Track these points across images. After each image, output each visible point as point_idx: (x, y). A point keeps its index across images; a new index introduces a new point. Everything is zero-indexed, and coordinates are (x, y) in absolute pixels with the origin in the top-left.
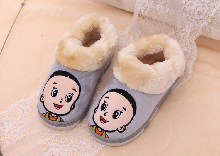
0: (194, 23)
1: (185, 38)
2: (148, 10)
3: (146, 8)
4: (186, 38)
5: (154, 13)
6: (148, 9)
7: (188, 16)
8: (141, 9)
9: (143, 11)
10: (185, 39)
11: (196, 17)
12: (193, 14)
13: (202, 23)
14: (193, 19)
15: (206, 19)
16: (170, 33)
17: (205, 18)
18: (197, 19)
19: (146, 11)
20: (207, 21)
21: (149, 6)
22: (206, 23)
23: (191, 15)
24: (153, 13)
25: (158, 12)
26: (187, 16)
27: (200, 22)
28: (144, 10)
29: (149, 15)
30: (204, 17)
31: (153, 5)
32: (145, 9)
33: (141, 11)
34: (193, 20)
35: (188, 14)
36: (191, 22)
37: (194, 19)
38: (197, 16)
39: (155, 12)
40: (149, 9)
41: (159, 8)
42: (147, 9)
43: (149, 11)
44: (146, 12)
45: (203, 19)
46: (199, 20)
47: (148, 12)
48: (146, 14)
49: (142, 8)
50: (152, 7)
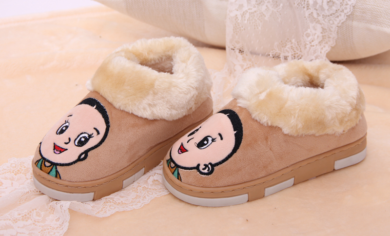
0: (323, 22)
1: (313, 44)
2: (247, 16)
3: (244, 12)
4: (315, 45)
5: (258, 19)
6: (248, 14)
7: (312, 13)
8: (236, 15)
9: (240, 18)
10: (313, 46)
11: (326, 11)
12: (322, 7)
13: (337, 19)
14: (321, 15)
15: (343, 10)
16: (288, 44)
17: (341, 10)
18: (328, 14)
19: (245, 17)
20: (345, 14)
21: (249, 9)
22: (343, 18)
23: (317, 10)
24: (256, 21)
25: (265, 16)
26: (310, 13)
27: (332, 19)
28: (242, 16)
29: (250, 23)
30: (339, 8)
31: (255, 7)
32: (243, 14)
33: (237, 18)
34: (320, 18)
35: (312, 10)
36: (318, 22)
37: (323, 15)
38: (328, 10)
39: (259, 17)
40: (250, 15)
41: (266, 9)
42: (246, 14)
43: (249, 18)
44: (245, 20)
45: (338, 11)
46: (331, 15)
47: (248, 20)
48: (246, 22)
49: (239, 13)
50: (254, 10)
